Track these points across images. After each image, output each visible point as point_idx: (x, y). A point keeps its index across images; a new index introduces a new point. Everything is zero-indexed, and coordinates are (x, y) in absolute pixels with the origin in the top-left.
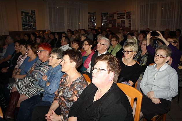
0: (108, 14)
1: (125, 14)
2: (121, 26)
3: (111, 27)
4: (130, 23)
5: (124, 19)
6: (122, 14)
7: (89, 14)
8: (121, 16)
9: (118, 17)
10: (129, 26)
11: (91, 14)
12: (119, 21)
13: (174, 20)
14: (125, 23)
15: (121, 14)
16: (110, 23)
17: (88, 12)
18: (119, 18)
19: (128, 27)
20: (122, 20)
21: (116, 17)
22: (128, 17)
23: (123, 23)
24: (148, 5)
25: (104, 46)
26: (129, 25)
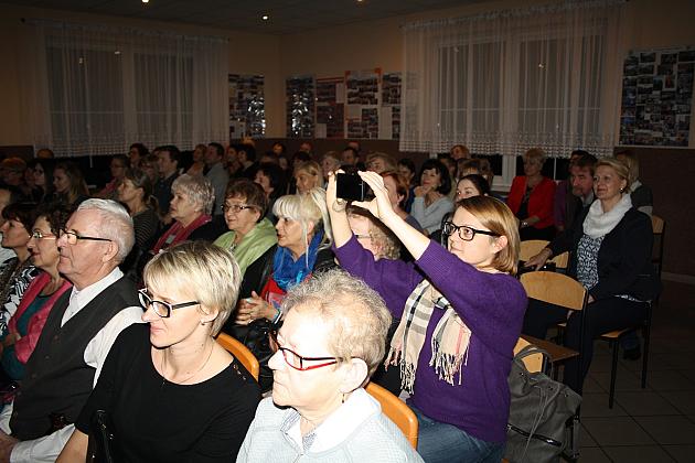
0: (314, 84)
1: (376, 84)
2: (361, 133)
3: (325, 136)
4: (396, 123)
5: (374, 106)
6: (368, 83)
7: (235, 84)
8: (363, 91)
10: (393, 136)
11: (243, 81)
12: (354, 112)
13: (569, 112)
14: (377, 124)
15: (362, 83)
16: (319, 122)
17: (230, 75)
18: (352, 102)
19: (391, 138)
21: (342, 95)
22: (389, 95)
24: (467, 46)
25: (95, 248)
26: (393, 130)
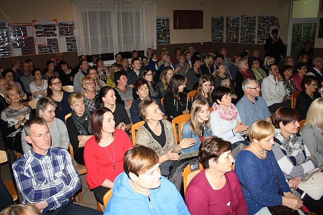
1: (55, 27)
2: (48, 51)
3: (20, 55)
6: (50, 26)
8: (47, 30)
9: (37, 32)
14: (57, 45)
15: (46, 26)
19: (67, 51)
20: (49, 38)
22: (63, 32)
23: (53, 44)
26: (67, 48)
